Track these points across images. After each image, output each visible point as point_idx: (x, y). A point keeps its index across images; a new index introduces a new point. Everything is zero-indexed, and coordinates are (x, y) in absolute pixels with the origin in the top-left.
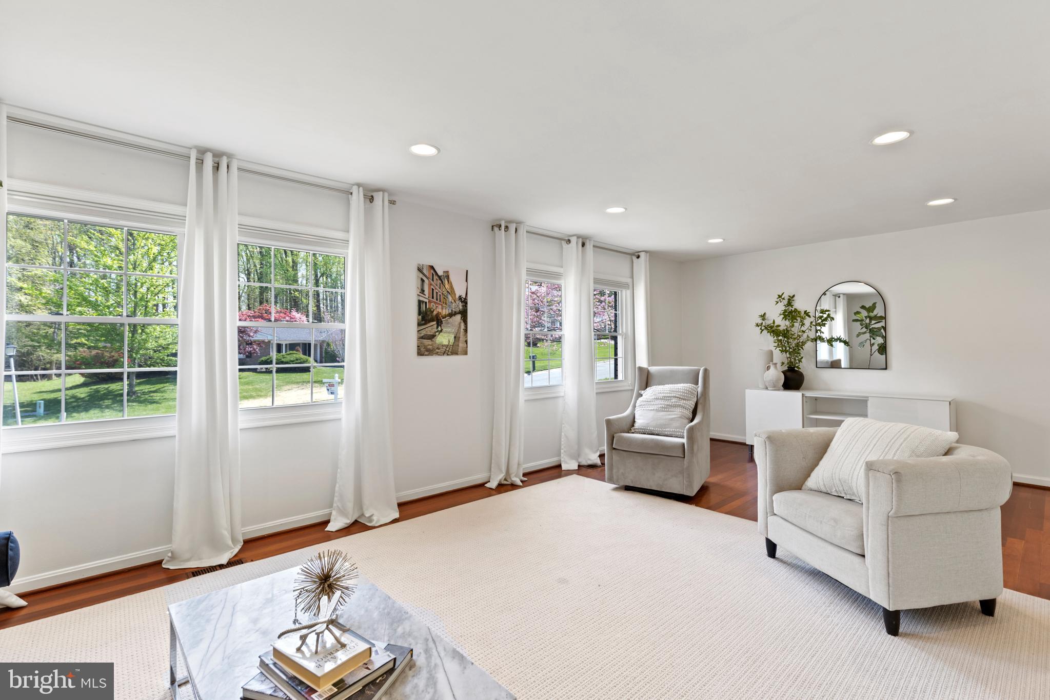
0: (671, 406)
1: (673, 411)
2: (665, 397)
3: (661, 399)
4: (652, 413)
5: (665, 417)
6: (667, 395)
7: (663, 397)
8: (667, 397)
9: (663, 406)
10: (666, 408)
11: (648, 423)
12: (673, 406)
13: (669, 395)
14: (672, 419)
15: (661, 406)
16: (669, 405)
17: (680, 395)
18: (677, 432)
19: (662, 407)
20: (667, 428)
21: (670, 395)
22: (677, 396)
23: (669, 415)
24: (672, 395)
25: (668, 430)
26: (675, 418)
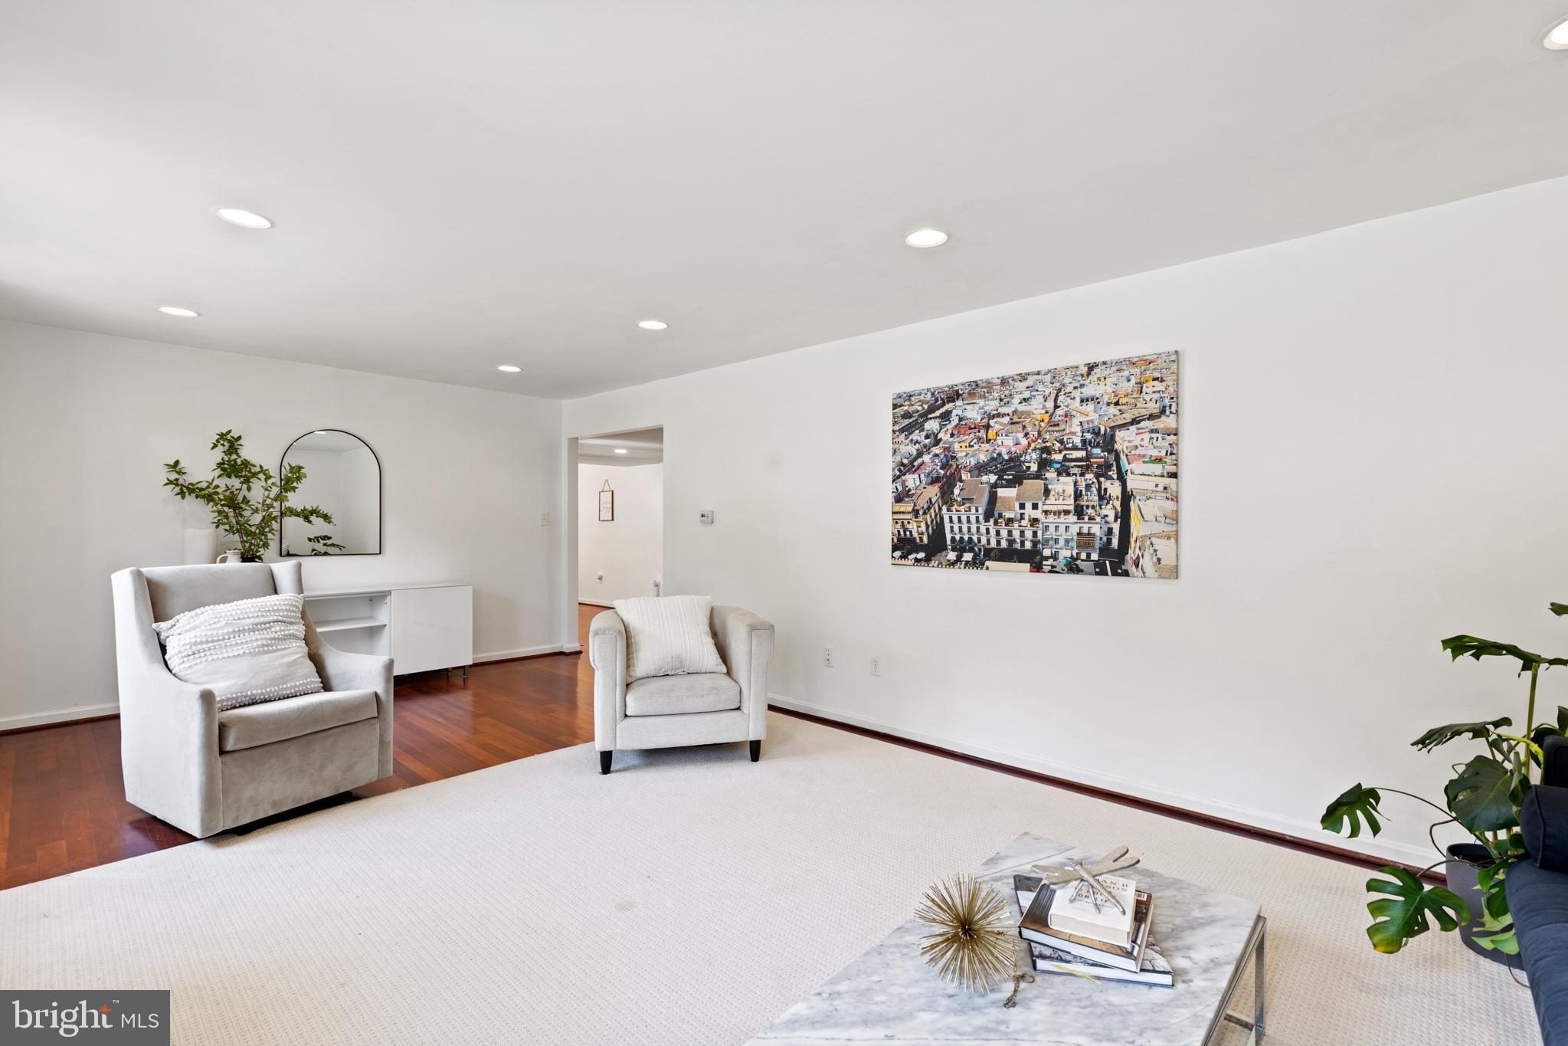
0: (278, 639)
1: (285, 648)
2: (256, 625)
3: (249, 631)
4: (244, 664)
5: (276, 663)
6: (257, 620)
7: (253, 625)
8: (261, 624)
9: (264, 642)
10: (271, 645)
11: (247, 683)
12: (281, 639)
13: (262, 620)
14: (292, 664)
15: (260, 643)
16: (274, 639)
17: (284, 616)
18: (308, 683)
19: (263, 646)
20: (287, 682)
21: (267, 619)
22: (280, 618)
23: (283, 656)
24: (271, 618)
25: (289, 687)
26: (296, 660)
